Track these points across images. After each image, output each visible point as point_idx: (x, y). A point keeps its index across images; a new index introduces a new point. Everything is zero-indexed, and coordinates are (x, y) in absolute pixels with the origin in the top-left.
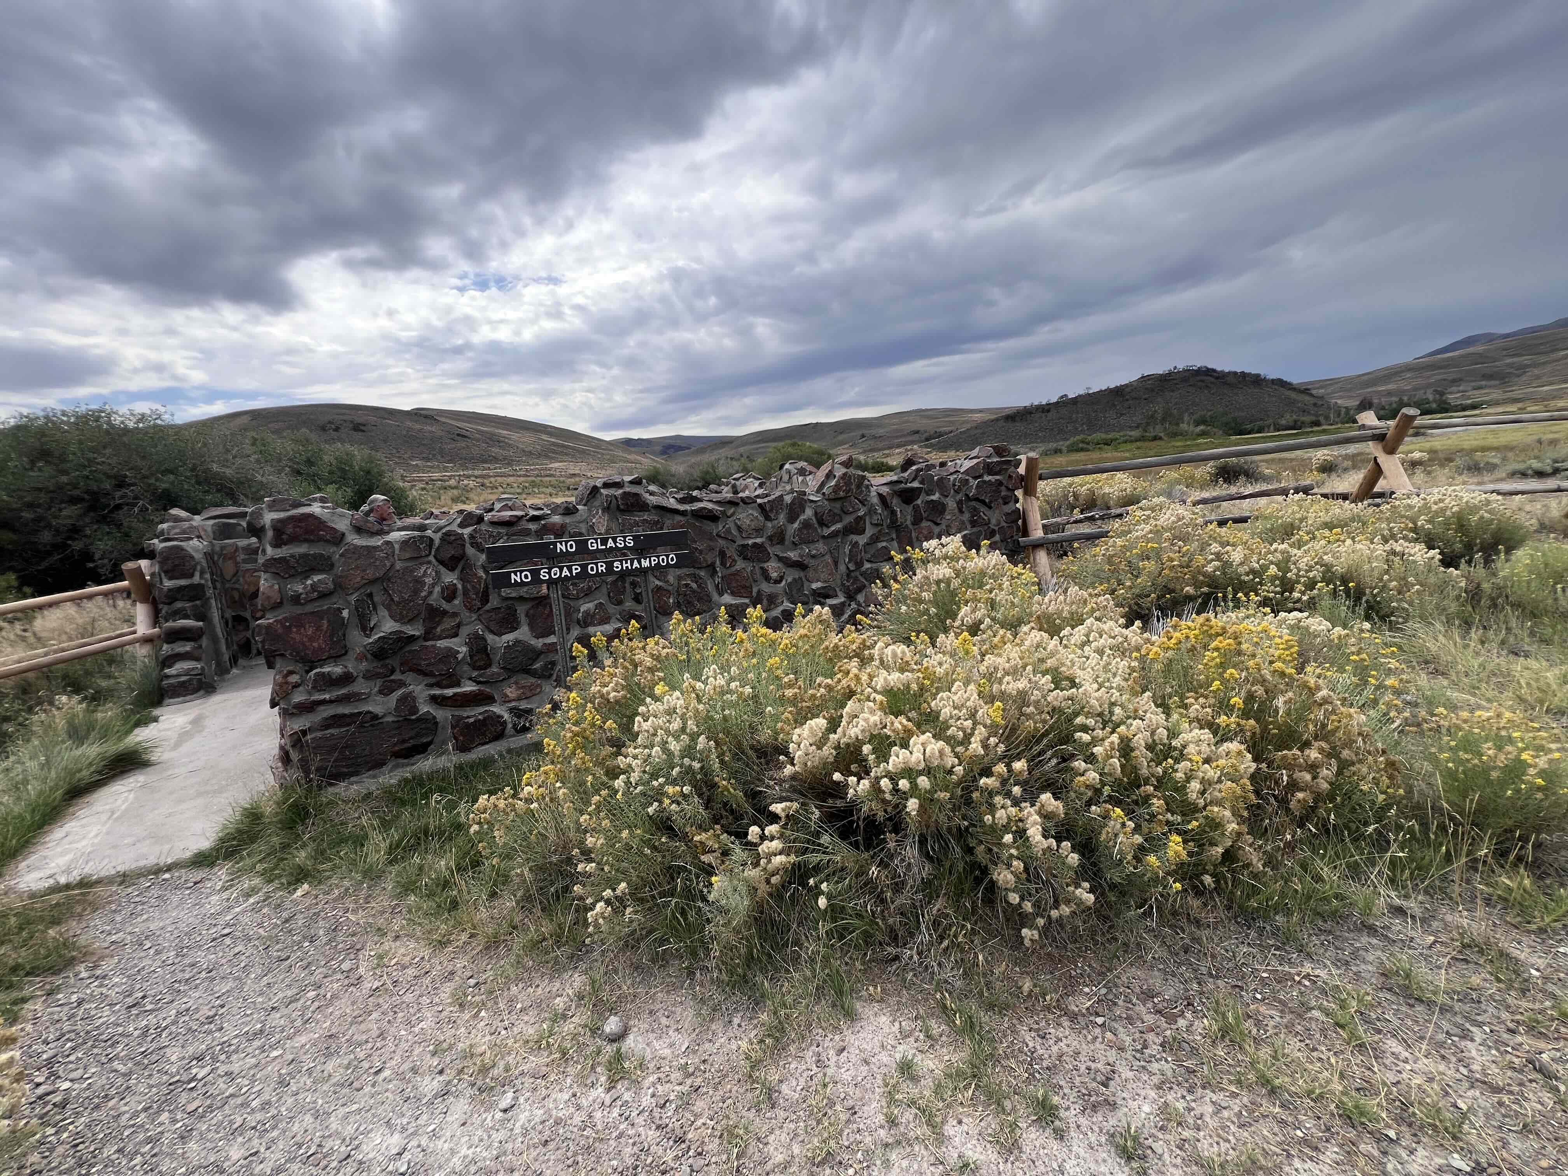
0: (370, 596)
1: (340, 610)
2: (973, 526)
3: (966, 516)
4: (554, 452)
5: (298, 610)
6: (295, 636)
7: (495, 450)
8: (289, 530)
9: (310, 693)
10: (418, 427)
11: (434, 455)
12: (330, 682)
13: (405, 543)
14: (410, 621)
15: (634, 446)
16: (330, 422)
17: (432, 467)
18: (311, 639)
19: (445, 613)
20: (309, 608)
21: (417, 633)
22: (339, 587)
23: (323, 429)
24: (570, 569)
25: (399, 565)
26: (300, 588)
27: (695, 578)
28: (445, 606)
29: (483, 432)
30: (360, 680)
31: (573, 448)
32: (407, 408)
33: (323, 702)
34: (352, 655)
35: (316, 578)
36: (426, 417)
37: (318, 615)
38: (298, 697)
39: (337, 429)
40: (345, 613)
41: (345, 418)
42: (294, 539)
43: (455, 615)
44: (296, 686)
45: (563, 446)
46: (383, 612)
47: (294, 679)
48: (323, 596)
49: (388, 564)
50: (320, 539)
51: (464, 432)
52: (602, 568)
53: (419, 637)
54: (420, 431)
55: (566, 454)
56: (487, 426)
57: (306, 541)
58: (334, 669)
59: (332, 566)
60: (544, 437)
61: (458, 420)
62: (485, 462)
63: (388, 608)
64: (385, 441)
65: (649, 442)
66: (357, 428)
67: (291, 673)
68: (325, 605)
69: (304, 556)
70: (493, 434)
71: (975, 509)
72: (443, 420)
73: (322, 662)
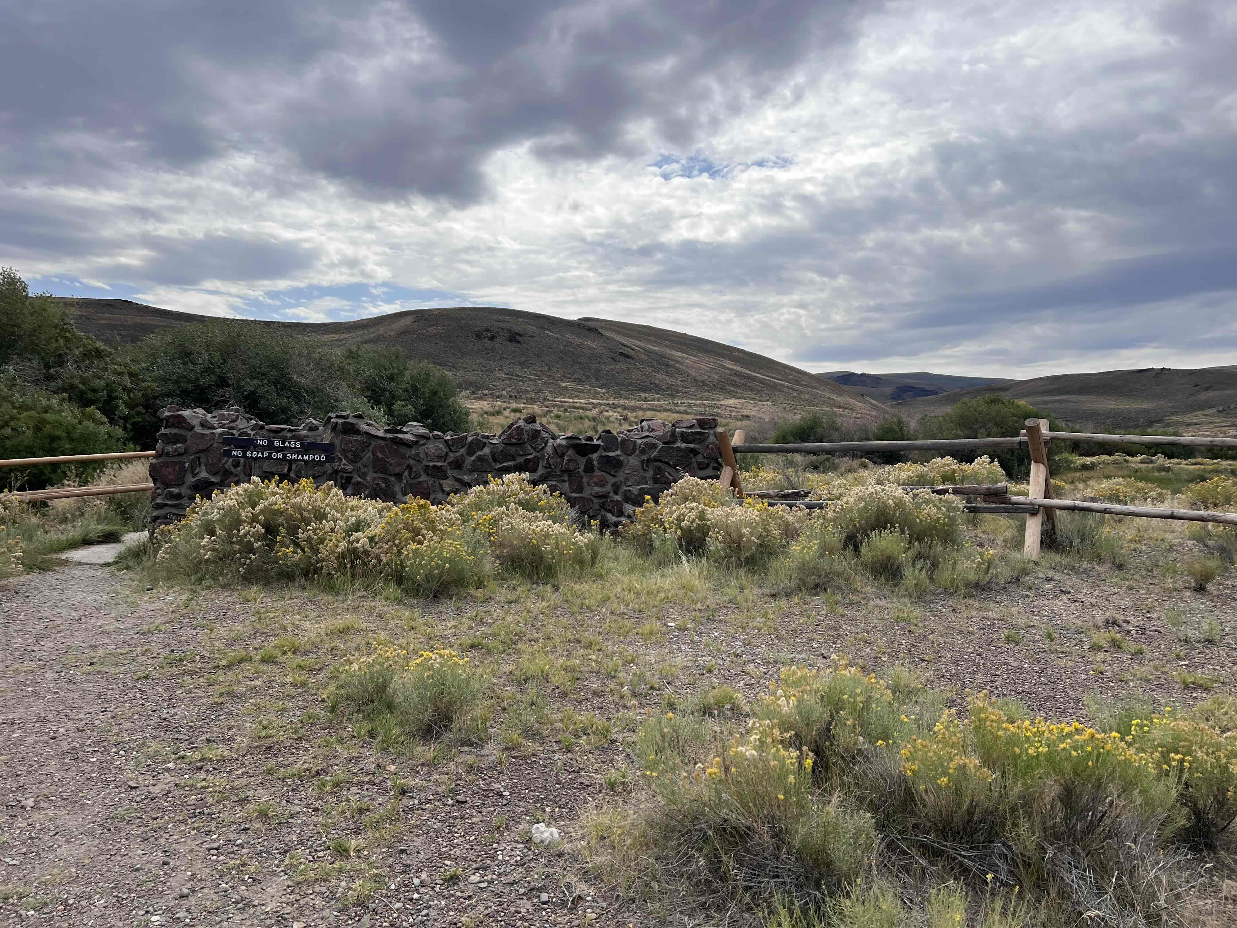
0: (199, 458)
1: (185, 463)
2: (656, 483)
3: (650, 474)
4: (735, 385)
5: (168, 459)
6: (164, 471)
7: (661, 377)
8: (171, 421)
9: (163, 500)
10: (578, 341)
11: (588, 377)
12: (172, 496)
13: (221, 434)
14: (215, 474)
15: (854, 384)
16: (487, 330)
17: (581, 391)
18: (170, 474)
19: (232, 473)
20: (173, 459)
21: (216, 481)
22: (186, 451)
23: (479, 336)
24: (262, 454)
25: (215, 445)
26: (170, 449)
27: (386, 481)
28: (233, 469)
29: (652, 352)
30: (186, 498)
31: (761, 381)
32: (575, 317)
33: (167, 505)
34: (185, 486)
35: (178, 445)
36: (589, 329)
37: (175, 463)
38: (159, 500)
39: (492, 338)
40: (187, 465)
41: (503, 325)
42: (172, 426)
43: (237, 475)
44: (159, 495)
45: (749, 377)
46: (203, 467)
47: (159, 491)
48: (180, 455)
49: (209, 443)
50: (183, 427)
51: (628, 351)
52: (280, 456)
53: (216, 483)
54: (580, 346)
55: (750, 389)
56: (658, 344)
57: (178, 427)
58: (175, 490)
59: (186, 441)
60: (728, 364)
61: (629, 336)
62: (644, 390)
63: (206, 465)
64: (538, 356)
65: (876, 380)
66: (514, 338)
67: (159, 488)
68: (179, 459)
69: (175, 434)
70: (663, 356)
71: (659, 468)
72: (608, 334)
73: (172, 486)
